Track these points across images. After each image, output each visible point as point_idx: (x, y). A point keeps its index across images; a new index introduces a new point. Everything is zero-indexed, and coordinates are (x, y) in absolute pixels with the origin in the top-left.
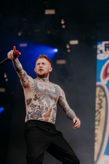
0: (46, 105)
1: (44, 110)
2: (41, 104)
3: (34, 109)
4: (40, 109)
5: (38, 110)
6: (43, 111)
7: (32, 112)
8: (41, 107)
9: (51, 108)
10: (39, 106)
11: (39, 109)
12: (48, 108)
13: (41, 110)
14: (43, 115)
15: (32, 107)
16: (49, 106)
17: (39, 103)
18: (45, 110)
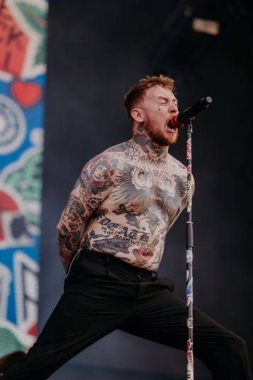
0: (144, 229)
1: (138, 240)
2: (132, 225)
3: (108, 230)
4: (126, 235)
5: (120, 235)
6: (135, 241)
7: (101, 236)
8: (129, 232)
9: (158, 236)
10: (126, 229)
11: (123, 235)
12: (148, 237)
13: (128, 237)
14: (130, 249)
15: (105, 226)
16: (152, 233)
17: (126, 221)
18: (141, 239)
